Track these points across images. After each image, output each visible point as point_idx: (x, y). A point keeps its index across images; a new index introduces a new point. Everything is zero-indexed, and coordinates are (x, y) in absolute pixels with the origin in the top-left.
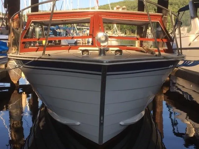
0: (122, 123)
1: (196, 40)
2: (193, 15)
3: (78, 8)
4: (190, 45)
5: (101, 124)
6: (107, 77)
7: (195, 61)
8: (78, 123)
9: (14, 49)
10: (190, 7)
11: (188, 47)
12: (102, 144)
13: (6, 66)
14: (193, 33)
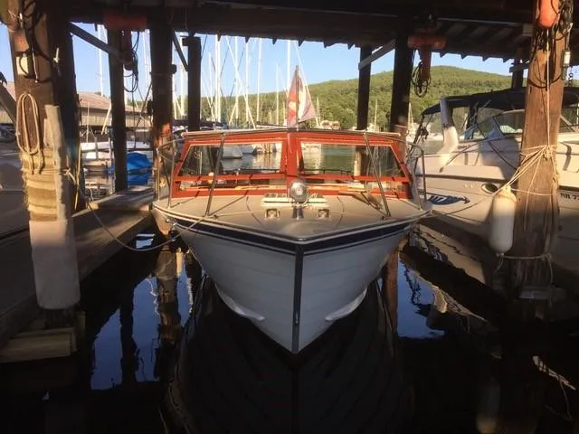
0: (328, 318)
1: (451, 164)
2: (446, 122)
3: (278, 92)
4: (441, 170)
5: (296, 325)
6: (305, 258)
7: (449, 197)
8: (261, 318)
9: (163, 180)
10: (443, 107)
11: (438, 173)
12: (296, 353)
13: (151, 208)
14: (447, 152)
